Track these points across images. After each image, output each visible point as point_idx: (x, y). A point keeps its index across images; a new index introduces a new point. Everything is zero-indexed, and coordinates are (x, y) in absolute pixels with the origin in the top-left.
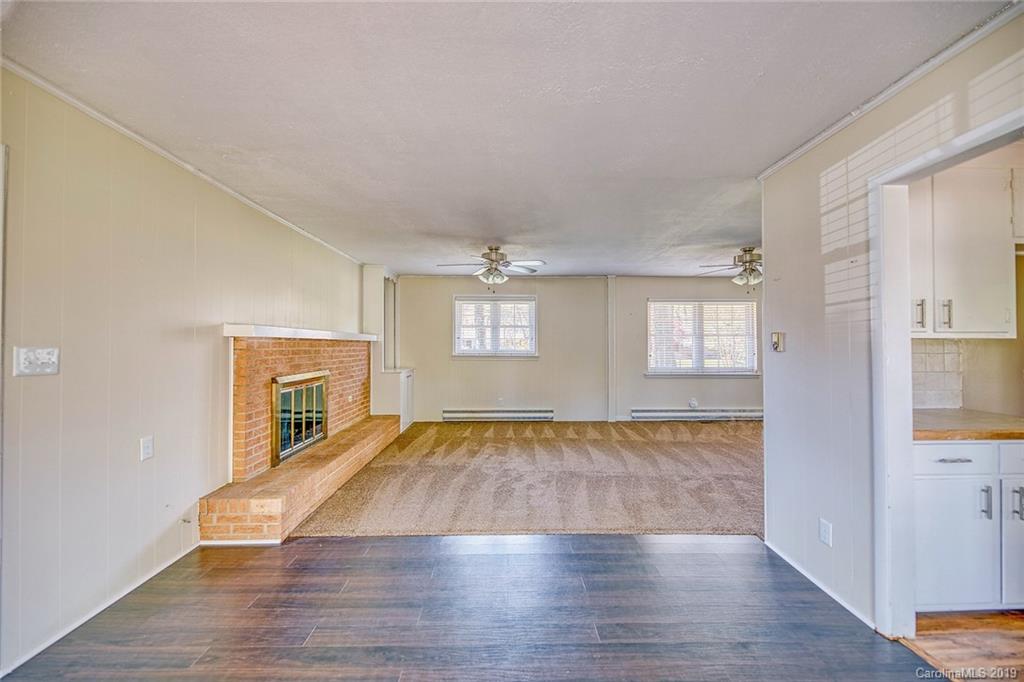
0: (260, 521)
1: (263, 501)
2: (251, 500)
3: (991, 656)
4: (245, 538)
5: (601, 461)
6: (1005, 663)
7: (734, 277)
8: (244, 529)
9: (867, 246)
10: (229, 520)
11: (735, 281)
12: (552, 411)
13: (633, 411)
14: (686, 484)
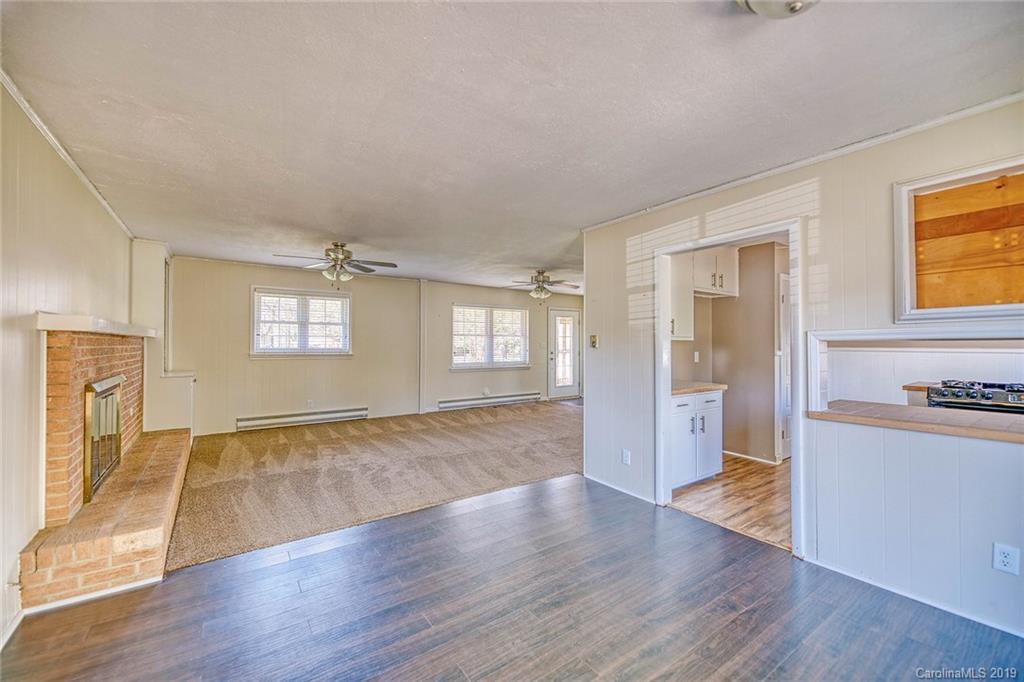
0: (129, 560)
1: (133, 536)
2: (115, 538)
3: (700, 502)
4: (106, 587)
5: (441, 446)
6: (707, 502)
7: (530, 291)
8: (102, 577)
9: (654, 287)
10: (75, 570)
11: (531, 294)
12: (366, 409)
13: (440, 402)
14: (517, 450)
